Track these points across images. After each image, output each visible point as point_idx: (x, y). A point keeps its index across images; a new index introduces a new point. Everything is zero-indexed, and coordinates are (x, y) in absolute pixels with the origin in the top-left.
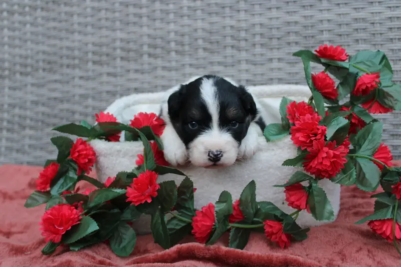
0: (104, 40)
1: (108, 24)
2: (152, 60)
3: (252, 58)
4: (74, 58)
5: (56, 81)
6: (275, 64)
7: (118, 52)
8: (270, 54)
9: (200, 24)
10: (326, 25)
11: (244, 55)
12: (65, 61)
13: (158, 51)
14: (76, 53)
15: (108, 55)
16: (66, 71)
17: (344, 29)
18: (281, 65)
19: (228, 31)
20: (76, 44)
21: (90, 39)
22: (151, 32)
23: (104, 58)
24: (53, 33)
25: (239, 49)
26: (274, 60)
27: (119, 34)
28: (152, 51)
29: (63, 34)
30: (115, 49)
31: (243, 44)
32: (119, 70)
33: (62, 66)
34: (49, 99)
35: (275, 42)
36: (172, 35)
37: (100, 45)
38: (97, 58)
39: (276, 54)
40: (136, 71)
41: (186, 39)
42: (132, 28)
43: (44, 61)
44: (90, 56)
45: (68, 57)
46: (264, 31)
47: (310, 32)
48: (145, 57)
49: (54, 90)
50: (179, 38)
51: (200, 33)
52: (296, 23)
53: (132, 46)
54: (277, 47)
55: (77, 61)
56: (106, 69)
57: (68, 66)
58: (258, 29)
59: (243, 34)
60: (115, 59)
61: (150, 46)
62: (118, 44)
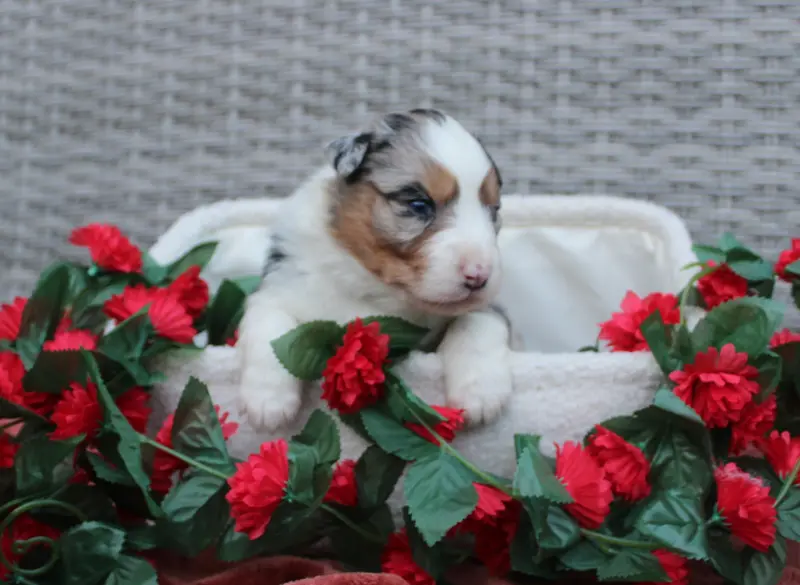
0: (202, 68)
1: (214, 29)
2: (311, 121)
3: (546, 128)
4: (132, 106)
5: (86, 159)
6: (601, 147)
7: (235, 98)
8: (589, 121)
9: (427, 40)
10: (728, 59)
11: (527, 120)
12: (112, 113)
13: (327, 100)
14: (138, 95)
15: (210, 103)
16: (111, 134)
17: (773, 70)
18: (617, 149)
19: (495, 61)
20: (138, 74)
21: (170, 63)
22: (313, 53)
23: (201, 111)
24: (87, 44)
25: (517, 105)
26: (598, 137)
27: (238, 56)
28: (311, 98)
29: (110, 49)
30: (226, 90)
31: (527, 93)
32: (233, 140)
33: (102, 123)
34: (71, 200)
35: (603, 93)
36: (361, 65)
37: (193, 78)
38: (183, 109)
39: (605, 122)
40: (273, 145)
41: (394, 76)
42: (269, 43)
43: (63, 110)
44: (169, 102)
45: (117, 103)
46: (580, 64)
47: (689, 72)
48: (297, 114)
49: (81, 179)
50: (376, 72)
51: (427, 63)
52: (658, 48)
53: (267, 85)
54: (609, 104)
55: (137, 115)
56: (203, 137)
57: (117, 124)
58: (564, 60)
59: (528, 70)
60: (225, 113)
61: (308, 87)
62: (235, 78)
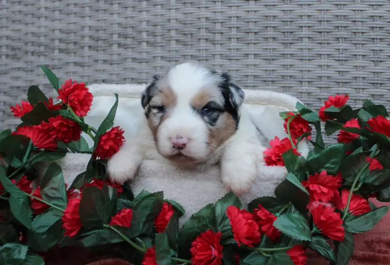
0: (72, 27)
1: (77, 10)
2: (121, 50)
4: (40, 45)
5: (19, 69)
6: (251, 60)
7: (87, 40)
8: (246, 49)
9: (173, 14)
10: (305, 21)
11: (218, 49)
12: (30, 48)
13: (129, 41)
14: (42, 39)
15: (75, 43)
16: (30, 58)
17: (324, 26)
18: (258, 61)
19: (203, 23)
20: (43, 30)
21: (57, 25)
22: (122, 20)
23: (72, 46)
24: (18, 17)
25: (214, 43)
26: (250, 56)
27: (88, 22)
28: (122, 40)
29: (29, 19)
30: (83, 37)
31: (218, 37)
32: (86, 59)
33: (26, 53)
34: (12, 87)
35: (251, 37)
36: (144, 25)
37: (68, 33)
38: (63, 46)
39: (252, 49)
40: (105, 61)
41: (159, 30)
42: (101, 16)
43: (7, 46)
44: (57, 43)
45: (33, 43)
46: (241, 24)
47: (288, 27)
48: (115, 47)
49: (17, 78)
50: (151, 28)
51: (173, 24)
52: (275, 17)
53: (101, 34)
54: (254, 42)
55: (42, 49)
56: (73, 58)
57: (33, 53)
58: (234, 22)
59: (218, 27)
60: (83, 47)
61: (120, 35)
62: (87, 31)
